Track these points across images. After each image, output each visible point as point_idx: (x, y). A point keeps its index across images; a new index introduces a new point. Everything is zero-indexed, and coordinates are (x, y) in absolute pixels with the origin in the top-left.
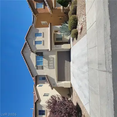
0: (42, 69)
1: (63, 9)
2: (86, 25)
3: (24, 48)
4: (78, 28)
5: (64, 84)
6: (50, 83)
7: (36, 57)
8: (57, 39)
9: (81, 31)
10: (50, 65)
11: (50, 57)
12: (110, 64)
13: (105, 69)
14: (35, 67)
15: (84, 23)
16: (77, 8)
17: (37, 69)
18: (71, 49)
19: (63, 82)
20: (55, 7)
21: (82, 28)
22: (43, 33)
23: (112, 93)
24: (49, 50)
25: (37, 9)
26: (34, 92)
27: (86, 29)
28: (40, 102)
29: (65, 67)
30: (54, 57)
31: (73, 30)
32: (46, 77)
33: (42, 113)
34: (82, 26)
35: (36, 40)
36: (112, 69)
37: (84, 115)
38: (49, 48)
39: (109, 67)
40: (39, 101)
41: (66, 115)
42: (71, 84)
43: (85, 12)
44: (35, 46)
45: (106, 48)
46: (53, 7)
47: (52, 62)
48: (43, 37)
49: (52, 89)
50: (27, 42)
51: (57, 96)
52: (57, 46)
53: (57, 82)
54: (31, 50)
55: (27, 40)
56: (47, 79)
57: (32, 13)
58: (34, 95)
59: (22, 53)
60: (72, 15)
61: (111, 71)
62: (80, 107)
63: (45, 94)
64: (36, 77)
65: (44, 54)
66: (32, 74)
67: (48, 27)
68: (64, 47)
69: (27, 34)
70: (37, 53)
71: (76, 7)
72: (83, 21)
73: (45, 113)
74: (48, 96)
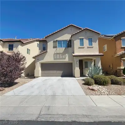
0: (54, 47)
1: (120, 69)
2: (96, 95)
3: (76, 27)
4: (95, 86)
5: (38, 70)
6: (40, 55)
7: (66, 41)
8: (86, 63)
9: (90, 89)
10: (58, 55)
11: (66, 55)
12: (46, 119)
13: (42, 113)
14: (56, 40)
15: (99, 93)
16: (119, 86)
17: (54, 42)
18: (75, 77)
19: (40, 69)
20: (123, 60)
21: (94, 91)
22: (92, 47)
23: (16, 119)
24: (74, 53)
25: (121, 39)
26: (32, 39)
27: (92, 95)
28: (21, 45)
29: (56, 71)
30: (66, 59)
31: (93, 80)
32: (46, 51)
33: (11, 48)
34: (96, 91)
35: (84, 40)
36: (40, 120)
37: (4, 90)
38: (76, 54)
39: (43, 118)
40: (23, 44)
41: (5, 72)
42: (38, 77)
43: (112, 95)
44: (78, 39)
45: (64, 115)
46: (123, 58)
47: (61, 57)
48: (88, 47)
49: (34, 58)
50: (82, 30)
51: (25, 62)
52: (78, 63)
53: (40, 63)
54: (73, 35)
55: (84, 30)
56: (44, 52)
57: (116, 35)
58: (29, 39)
59: (70, 26)
60: (110, 80)
61: (37, 120)
62: (13, 85)
63: (30, 50)
64: (46, 41)
65: (69, 48)
66: (48, 36)
67: (100, 52)
68: (77, 70)
69: (91, 30)
70: (70, 41)
71: (120, 84)
72: (101, 92)
73: (11, 51)
74: (28, 53)
